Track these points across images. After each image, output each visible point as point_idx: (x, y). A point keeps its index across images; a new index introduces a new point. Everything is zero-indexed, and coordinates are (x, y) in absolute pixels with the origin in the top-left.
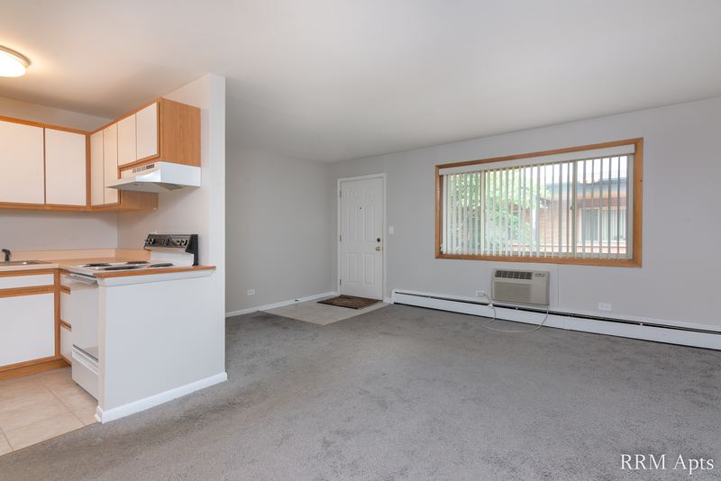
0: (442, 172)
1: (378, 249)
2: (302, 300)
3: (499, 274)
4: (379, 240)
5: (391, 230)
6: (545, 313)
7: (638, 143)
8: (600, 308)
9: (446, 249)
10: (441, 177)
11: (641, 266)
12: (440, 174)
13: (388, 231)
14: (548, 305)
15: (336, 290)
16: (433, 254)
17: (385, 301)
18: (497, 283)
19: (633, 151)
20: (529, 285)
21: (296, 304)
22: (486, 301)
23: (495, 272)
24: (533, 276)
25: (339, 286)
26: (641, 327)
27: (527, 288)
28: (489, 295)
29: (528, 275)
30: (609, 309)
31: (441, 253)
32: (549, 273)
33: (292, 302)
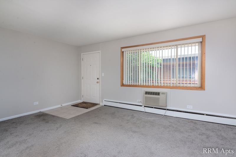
0: (123, 50)
1: (98, 82)
2: (63, 105)
3: (147, 93)
4: (98, 79)
5: (103, 75)
6: (166, 110)
7: (203, 37)
8: (188, 108)
9: (125, 82)
10: (123, 52)
11: (204, 90)
12: (122, 51)
13: (102, 75)
14: (166, 106)
15: (81, 100)
16: (120, 84)
17: (100, 104)
18: (146, 97)
19: (201, 41)
20: (159, 98)
21: (61, 107)
22: (141, 104)
23: (145, 92)
24: (160, 94)
25: (82, 98)
26: (205, 116)
27: (158, 99)
28: (142, 102)
29: (158, 94)
30: (192, 108)
31: (123, 84)
32: (167, 93)
33: (60, 106)
